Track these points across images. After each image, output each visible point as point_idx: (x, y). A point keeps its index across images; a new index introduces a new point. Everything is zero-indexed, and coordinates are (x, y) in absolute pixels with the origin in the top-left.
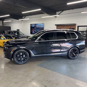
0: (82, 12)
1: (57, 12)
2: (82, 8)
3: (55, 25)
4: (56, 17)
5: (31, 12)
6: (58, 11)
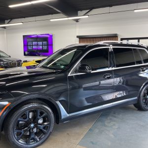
0: (135, 11)
3: (78, 37)
4: (77, 21)
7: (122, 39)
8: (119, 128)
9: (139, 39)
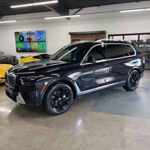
0: (121, 12)
1: (70, 10)
2: (121, 4)
3: (70, 33)
4: (68, 19)
5: (34, 6)
6: (72, 9)
7: (109, 36)
8: (114, 101)
9: (123, 35)
